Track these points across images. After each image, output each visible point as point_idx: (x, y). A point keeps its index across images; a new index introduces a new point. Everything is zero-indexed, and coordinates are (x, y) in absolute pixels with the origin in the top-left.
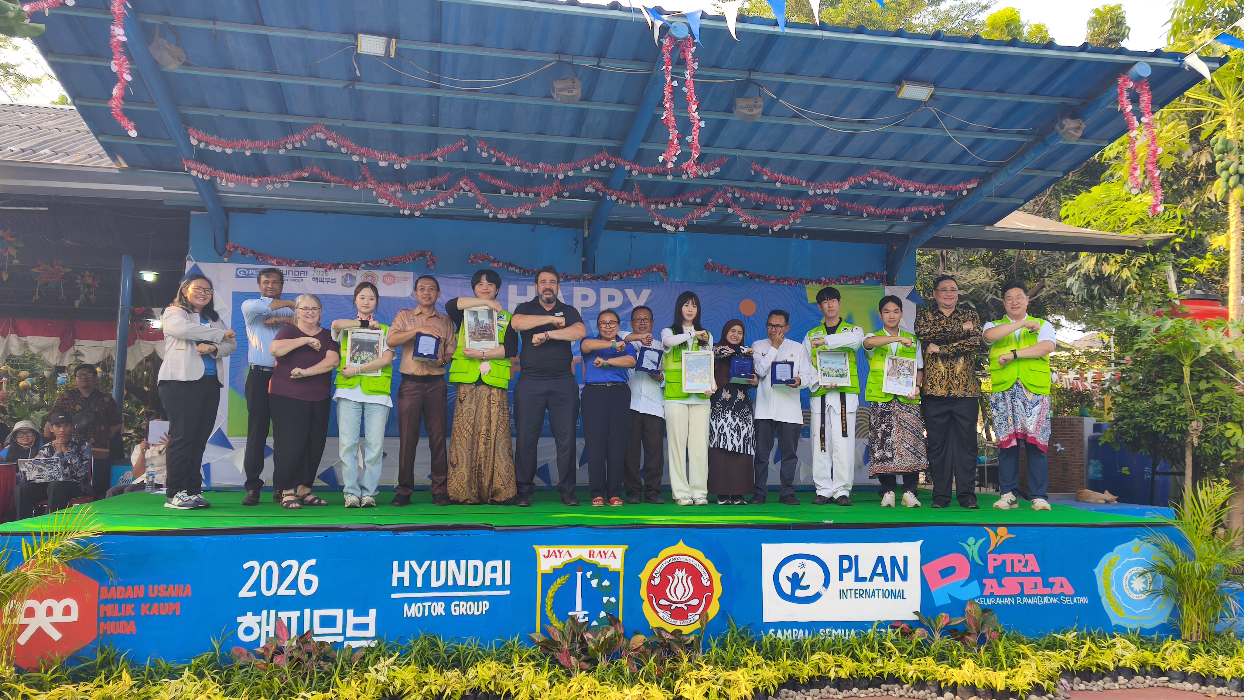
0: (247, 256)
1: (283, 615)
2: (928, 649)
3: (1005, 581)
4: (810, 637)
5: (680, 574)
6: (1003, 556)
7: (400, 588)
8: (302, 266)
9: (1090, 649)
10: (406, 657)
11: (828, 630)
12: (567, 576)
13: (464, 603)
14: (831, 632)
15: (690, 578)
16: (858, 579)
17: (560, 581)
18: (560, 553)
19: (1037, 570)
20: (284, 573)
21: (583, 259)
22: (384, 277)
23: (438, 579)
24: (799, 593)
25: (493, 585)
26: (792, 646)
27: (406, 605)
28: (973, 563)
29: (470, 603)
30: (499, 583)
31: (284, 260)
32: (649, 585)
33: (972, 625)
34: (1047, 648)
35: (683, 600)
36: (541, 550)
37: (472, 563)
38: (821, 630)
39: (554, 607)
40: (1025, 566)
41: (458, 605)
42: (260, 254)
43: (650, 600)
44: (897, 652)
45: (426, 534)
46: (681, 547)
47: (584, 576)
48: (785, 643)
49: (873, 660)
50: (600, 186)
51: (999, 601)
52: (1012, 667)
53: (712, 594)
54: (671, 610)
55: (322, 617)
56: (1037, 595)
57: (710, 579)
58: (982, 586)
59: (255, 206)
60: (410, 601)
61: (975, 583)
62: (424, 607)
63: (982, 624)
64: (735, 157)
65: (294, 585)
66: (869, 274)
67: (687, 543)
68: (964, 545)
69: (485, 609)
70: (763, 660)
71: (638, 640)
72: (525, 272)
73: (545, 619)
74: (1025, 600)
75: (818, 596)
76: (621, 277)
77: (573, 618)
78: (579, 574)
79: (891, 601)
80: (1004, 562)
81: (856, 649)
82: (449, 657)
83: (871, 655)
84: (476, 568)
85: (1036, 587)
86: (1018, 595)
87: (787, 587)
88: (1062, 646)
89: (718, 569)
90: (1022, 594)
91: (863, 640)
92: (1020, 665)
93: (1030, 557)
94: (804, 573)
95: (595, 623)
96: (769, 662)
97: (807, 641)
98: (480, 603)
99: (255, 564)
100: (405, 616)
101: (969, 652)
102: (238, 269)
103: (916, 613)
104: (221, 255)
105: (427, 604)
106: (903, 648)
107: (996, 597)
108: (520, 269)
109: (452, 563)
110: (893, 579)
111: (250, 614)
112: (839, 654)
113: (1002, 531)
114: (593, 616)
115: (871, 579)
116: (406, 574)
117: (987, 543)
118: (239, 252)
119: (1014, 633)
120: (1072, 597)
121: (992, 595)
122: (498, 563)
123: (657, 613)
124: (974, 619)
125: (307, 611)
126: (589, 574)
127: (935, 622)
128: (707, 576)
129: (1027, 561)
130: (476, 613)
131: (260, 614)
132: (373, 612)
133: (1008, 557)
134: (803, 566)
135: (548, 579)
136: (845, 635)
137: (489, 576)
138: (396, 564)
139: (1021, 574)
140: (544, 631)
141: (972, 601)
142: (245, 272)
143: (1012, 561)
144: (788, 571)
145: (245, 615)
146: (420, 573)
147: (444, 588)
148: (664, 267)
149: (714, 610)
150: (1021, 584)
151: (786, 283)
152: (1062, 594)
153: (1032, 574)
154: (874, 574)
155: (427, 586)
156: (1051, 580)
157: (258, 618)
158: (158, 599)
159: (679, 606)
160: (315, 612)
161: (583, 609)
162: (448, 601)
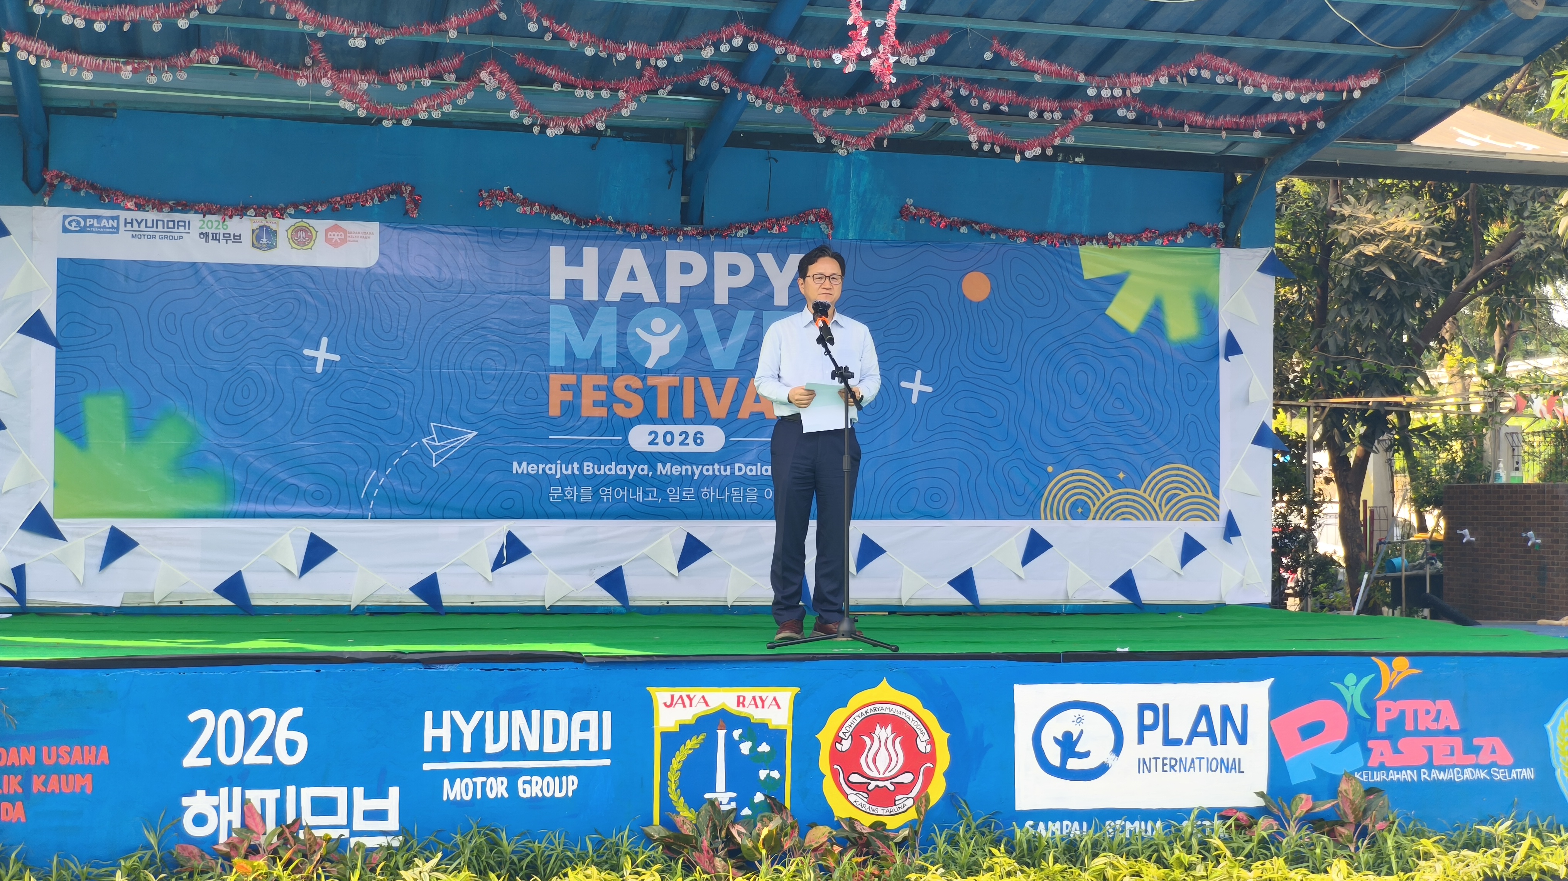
0: (82, 193)
1: (254, 796)
2: (1277, 848)
3: (1402, 743)
4: (1091, 831)
5: (883, 733)
6: (1402, 704)
7: (437, 754)
8: (182, 211)
9: (1531, 846)
10: (453, 859)
11: (1118, 822)
12: (701, 737)
13: (539, 779)
14: (1124, 827)
15: (899, 739)
16: (1168, 741)
17: (691, 744)
18: (691, 700)
19: (1455, 726)
20: (253, 729)
21: (683, 199)
22: (327, 231)
23: (496, 740)
24: (1073, 764)
25: (584, 752)
26: (1062, 846)
27: (446, 782)
28: (1354, 717)
29: (548, 779)
30: (593, 747)
31: (148, 201)
32: (834, 752)
33: (1349, 812)
34: (1466, 846)
35: (887, 775)
36: (660, 695)
37: (550, 715)
38: (1108, 823)
39: (682, 786)
40: (1437, 719)
41: (529, 782)
42: (105, 190)
43: (835, 775)
44: (1228, 854)
45: (476, 669)
46: (884, 691)
47: (729, 737)
48: (1051, 842)
49: (1189, 868)
50: (727, 78)
51: (1394, 776)
52: (1405, 871)
53: (934, 765)
54: (867, 791)
55: (313, 799)
56: (1453, 766)
57: (931, 742)
58: (1367, 752)
59: (100, 105)
60: (453, 775)
61: (1356, 746)
62: (475, 784)
63: (1365, 811)
64: (964, 32)
65: (268, 748)
66: (1191, 226)
67: (892, 684)
68: (1340, 686)
69: (572, 788)
70: (1016, 864)
71: (820, 834)
72: (579, 222)
73: (667, 805)
74: (1435, 774)
75: (1103, 768)
76: (751, 232)
77: (712, 802)
78: (721, 733)
79: (1222, 776)
80: (1402, 713)
81: (1164, 849)
82: (520, 860)
83: (1186, 859)
84: (556, 723)
85: (1452, 754)
86: (1423, 767)
87: (1054, 755)
88: (1490, 843)
89: (944, 726)
90: (1430, 766)
91: (1174, 835)
92: (1418, 868)
93: (1445, 705)
94: (1082, 732)
95: (746, 812)
96: (1025, 868)
97: (1086, 838)
98: (564, 778)
99: (206, 713)
100: (445, 798)
101: (1341, 849)
102: (65, 217)
103: (1260, 794)
104: (35, 191)
105: (479, 780)
106: (1239, 848)
107: (1388, 769)
108: (572, 217)
109: (518, 716)
110: (1224, 742)
111: (201, 793)
112: (1136, 857)
113: (1401, 663)
114: (743, 800)
115: (1189, 742)
116: (445, 733)
117: (1376, 683)
118: (68, 186)
119: (1415, 825)
120: (1510, 769)
121: (1382, 767)
122: (592, 716)
123: (846, 795)
124: (1352, 802)
125: (291, 790)
126: (736, 734)
127: (1290, 809)
128: (926, 737)
129: (1439, 712)
130: (558, 795)
131: (217, 794)
132: (394, 792)
133: (1408, 705)
134: (1080, 720)
135: (672, 741)
136: (1146, 831)
137: (577, 736)
138: (429, 716)
139: (1429, 733)
140: (666, 822)
141: (1350, 776)
142: (78, 223)
143: (1416, 711)
144: (1055, 728)
145: (192, 794)
146: (467, 730)
147: (506, 754)
148: (827, 214)
149: (937, 790)
150: (1430, 749)
151: (1044, 243)
152: (1494, 764)
153: (1448, 732)
154: (1194, 733)
155: (478, 752)
156: (1476, 741)
157: (214, 800)
158: (58, 769)
159: (881, 784)
160: (304, 791)
161: (728, 790)
162: (513, 775)
